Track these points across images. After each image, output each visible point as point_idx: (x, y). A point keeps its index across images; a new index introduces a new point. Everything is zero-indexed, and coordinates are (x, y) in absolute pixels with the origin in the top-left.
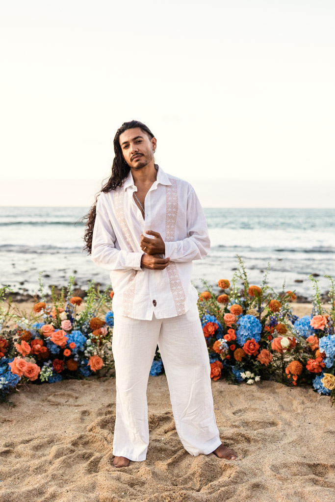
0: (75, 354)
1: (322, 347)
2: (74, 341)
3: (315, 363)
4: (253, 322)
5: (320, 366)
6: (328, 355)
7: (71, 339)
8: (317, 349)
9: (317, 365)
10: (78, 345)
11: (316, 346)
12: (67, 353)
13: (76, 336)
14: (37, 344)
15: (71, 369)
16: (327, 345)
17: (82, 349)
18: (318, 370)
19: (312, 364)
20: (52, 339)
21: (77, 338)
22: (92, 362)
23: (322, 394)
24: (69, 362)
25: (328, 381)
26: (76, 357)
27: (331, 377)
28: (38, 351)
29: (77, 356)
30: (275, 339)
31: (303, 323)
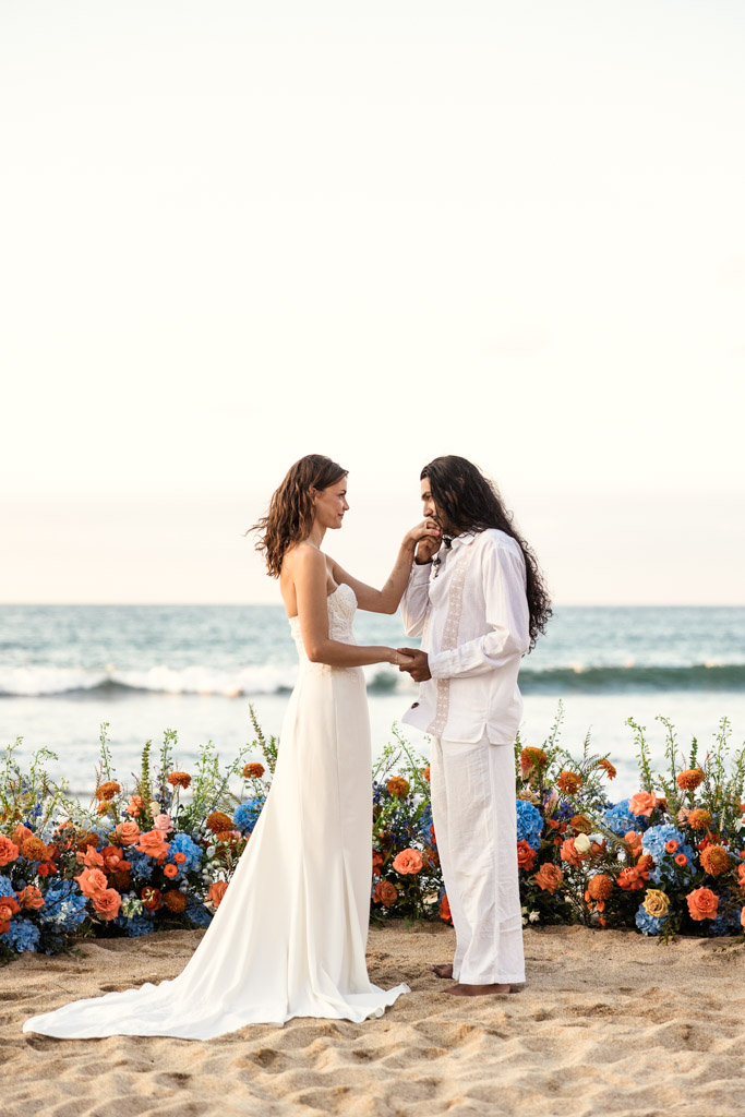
0: (182, 880)
1: (647, 844)
2: (180, 851)
3: (632, 873)
4: (525, 812)
5: (641, 878)
6: (655, 860)
7: (175, 847)
8: (640, 853)
9: (634, 875)
10: (189, 859)
11: (639, 848)
12: (171, 871)
13: (184, 842)
14: (112, 855)
15: (175, 909)
16: (654, 840)
17: (197, 867)
18: (637, 885)
19: (628, 875)
20: (141, 849)
21: (187, 846)
22: (217, 891)
23: (650, 935)
24: (171, 895)
25: (653, 902)
26: (184, 885)
27: (658, 895)
28: (116, 868)
29: (186, 882)
30: (568, 842)
31: (619, 812)
